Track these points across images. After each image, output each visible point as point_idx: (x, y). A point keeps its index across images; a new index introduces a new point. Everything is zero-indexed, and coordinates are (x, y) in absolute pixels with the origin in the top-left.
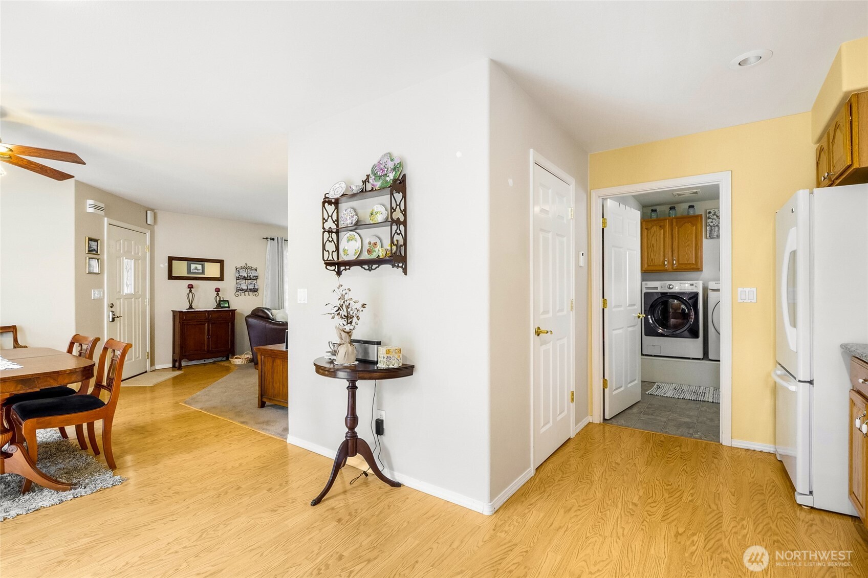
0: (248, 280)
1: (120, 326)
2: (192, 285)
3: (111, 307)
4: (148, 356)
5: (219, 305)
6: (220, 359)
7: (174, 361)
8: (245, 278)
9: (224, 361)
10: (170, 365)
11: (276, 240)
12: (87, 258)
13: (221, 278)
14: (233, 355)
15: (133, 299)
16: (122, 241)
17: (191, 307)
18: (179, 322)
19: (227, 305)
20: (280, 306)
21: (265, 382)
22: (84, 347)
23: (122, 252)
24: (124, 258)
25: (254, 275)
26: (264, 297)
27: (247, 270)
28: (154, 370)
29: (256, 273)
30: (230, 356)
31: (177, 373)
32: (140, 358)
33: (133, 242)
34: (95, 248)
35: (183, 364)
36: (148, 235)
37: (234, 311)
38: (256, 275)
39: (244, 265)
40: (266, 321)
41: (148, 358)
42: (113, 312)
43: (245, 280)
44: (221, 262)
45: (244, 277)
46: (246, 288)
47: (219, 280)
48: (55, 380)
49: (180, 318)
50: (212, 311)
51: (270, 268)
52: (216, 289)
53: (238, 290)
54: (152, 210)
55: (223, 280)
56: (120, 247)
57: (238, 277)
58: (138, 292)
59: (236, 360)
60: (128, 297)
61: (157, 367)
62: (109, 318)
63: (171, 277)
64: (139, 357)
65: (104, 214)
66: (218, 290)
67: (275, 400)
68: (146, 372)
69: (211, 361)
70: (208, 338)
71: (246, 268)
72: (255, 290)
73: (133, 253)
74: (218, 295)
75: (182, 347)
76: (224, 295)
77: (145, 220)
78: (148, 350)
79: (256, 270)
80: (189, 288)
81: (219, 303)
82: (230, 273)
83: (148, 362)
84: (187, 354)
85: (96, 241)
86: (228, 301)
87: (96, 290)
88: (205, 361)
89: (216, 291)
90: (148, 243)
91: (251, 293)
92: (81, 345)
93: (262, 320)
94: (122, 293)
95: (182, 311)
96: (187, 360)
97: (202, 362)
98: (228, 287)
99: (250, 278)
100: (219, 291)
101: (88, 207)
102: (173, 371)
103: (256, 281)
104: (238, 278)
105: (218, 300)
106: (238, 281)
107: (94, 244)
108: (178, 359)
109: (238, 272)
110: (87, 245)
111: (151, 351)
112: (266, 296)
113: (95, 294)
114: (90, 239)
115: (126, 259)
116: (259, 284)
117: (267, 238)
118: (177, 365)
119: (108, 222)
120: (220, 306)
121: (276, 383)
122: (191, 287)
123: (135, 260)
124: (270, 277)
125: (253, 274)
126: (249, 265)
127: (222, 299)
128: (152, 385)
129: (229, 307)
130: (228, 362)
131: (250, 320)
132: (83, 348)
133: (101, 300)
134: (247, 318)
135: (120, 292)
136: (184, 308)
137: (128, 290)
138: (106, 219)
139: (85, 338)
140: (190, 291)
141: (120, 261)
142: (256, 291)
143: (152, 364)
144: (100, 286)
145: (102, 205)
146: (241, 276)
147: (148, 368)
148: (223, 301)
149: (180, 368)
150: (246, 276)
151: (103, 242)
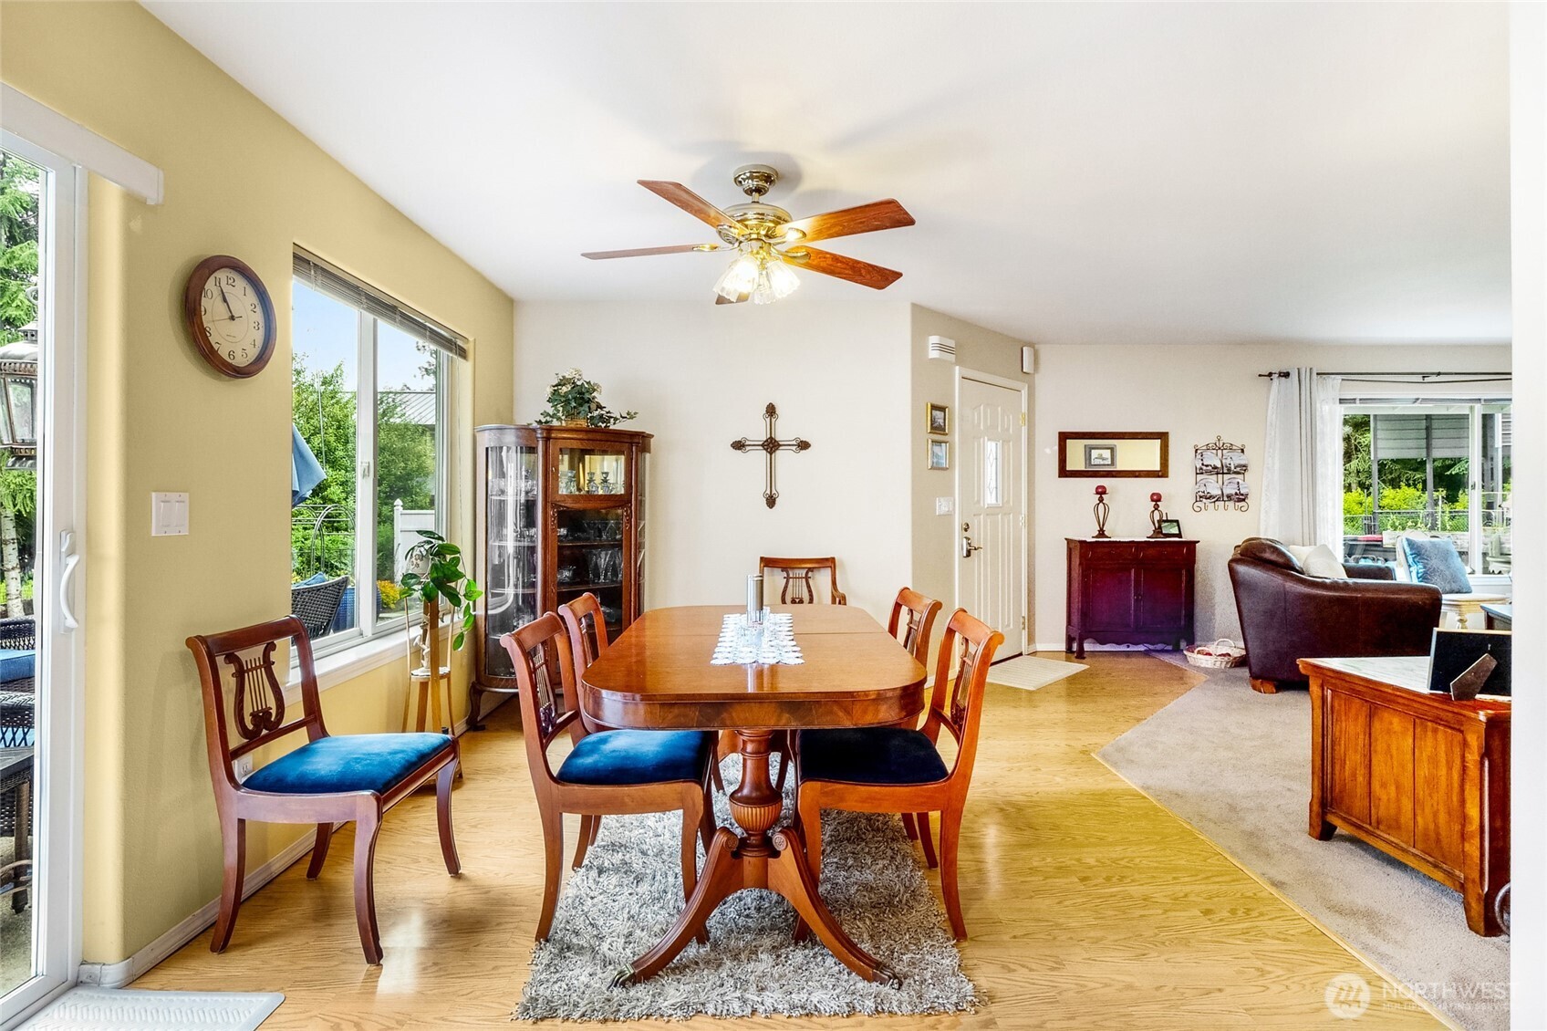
0: (1223, 473)
1: (979, 565)
2: (1103, 487)
3: (966, 530)
4: (1024, 623)
5: (1158, 531)
6: (1159, 646)
7: (1070, 640)
8: (1216, 471)
9: (1167, 651)
10: (1063, 647)
11: (1294, 376)
12: (930, 442)
13: (1162, 473)
14: (1191, 643)
15: (1000, 516)
16: (982, 407)
17: (1102, 533)
18: (1080, 564)
19: (1175, 531)
20: (1306, 536)
21: (1337, 768)
22: (917, 616)
23: (982, 428)
24: (986, 438)
25: (1237, 462)
26: (1263, 516)
27: (1220, 452)
28: (1034, 653)
29: (1243, 457)
30: (1183, 645)
31: (1077, 667)
32: (1011, 626)
33: (999, 409)
34: (941, 421)
35: (1088, 647)
36: (1024, 393)
37: (1192, 545)
38: (1243, 462)
39: (1214, 440)
40: (1282, 574)
41: (1024, 628)
42: (968, 539)
43: (1217, 474)
44: (1163, 437)
45: (1215, 468)
46: (1220, 493)
47: (1159, 477)
48: (848, 712)
49: (1081, 557)
50: (1145, 542)
51: (1278, 444)
52: (1153, 494)
53: (1201, 497)
54: (1031, 345)
55: (1167, 477)
56: (979, 419)
57: (1201, 469)
58: (1008, 502)
59: (1200, 656)
60: (992, 511)
61: (1040, 647)
62: (962, 549)
63: (1064, 472)
64: (1009, 625)
65: (954, 360)
66: (1156, 498)
67: (1378, 837)
68: (1021, 654)
69: (1141, 648)
70: (1136, 601)
71: (1218, 447)
72: (1241, 498)
73: (999, 430)
74: (1156, 509)
75: (1084, 614)
76: (1170, 509)
77: (1020, 362)
78: (1024, 612)
79: (1243, 451)
80: (1097, 493)
81: (1160, 527)
82: (1182, 461)
83: (1025, 634)
84: (1094, 629)
85: (942, 409)
86: (1177, 521)
87: (942, 500)
88: (1128, 647)
89: (1152, 500)
90: (1024, 408)
91: (1231, 504)
92: (911, 611)
93: (1273, 570)
94: (982, 505)
95: (1085, 542)
96: (1093, 641)
97: (1123, 648)
98: (1179, 491)
99: (1229, 470)
100: (1159, 500)
101: (930, 348)
102: (1068, 660)
103: (1241, 476)
104: (1200, 472)
105: (1157, 517)
106: (1200, 477)
107: (938, 414)
108: (1077, 638)
109: (1199, 456)
110: (929, 418)
111: (1029, 616)
112: (1266, 512)
113: (942, 506)
114: (934, 407)
115: (989, 440)
116: (1249, 483)
117: (1270, 374)
118: (1075, 647)
119: (960, 373)
120: (1161, 532)
121: (1384, 785)
122: (1101, 492)
123: (1004, 441)
124: (1277, 466)
125: (1234, 460)
126: (1226, 439)
127: (1164, 518)
128: (1032, 689)
129: (1179, 535)
130: (1178, 656)
131: (1242, 569)
132: (914, 618)
133: (950, 515)
134: (1234, 565)
135: (979, 502)
136: (1089, 534)
137: (990, 499)
138: (957, 368)
139: (920, 597)
140: (1101, 500)
141: (979, 445)
142: (1244, 500)
143: (1031, 639)
144: (949, 492)
145: (952, 343)
146: (1207, 466)
147: (1024, 649)
148: (1167, 521)
149: (1081, 655)
150: (1219, 466)
151: (952, 414)
